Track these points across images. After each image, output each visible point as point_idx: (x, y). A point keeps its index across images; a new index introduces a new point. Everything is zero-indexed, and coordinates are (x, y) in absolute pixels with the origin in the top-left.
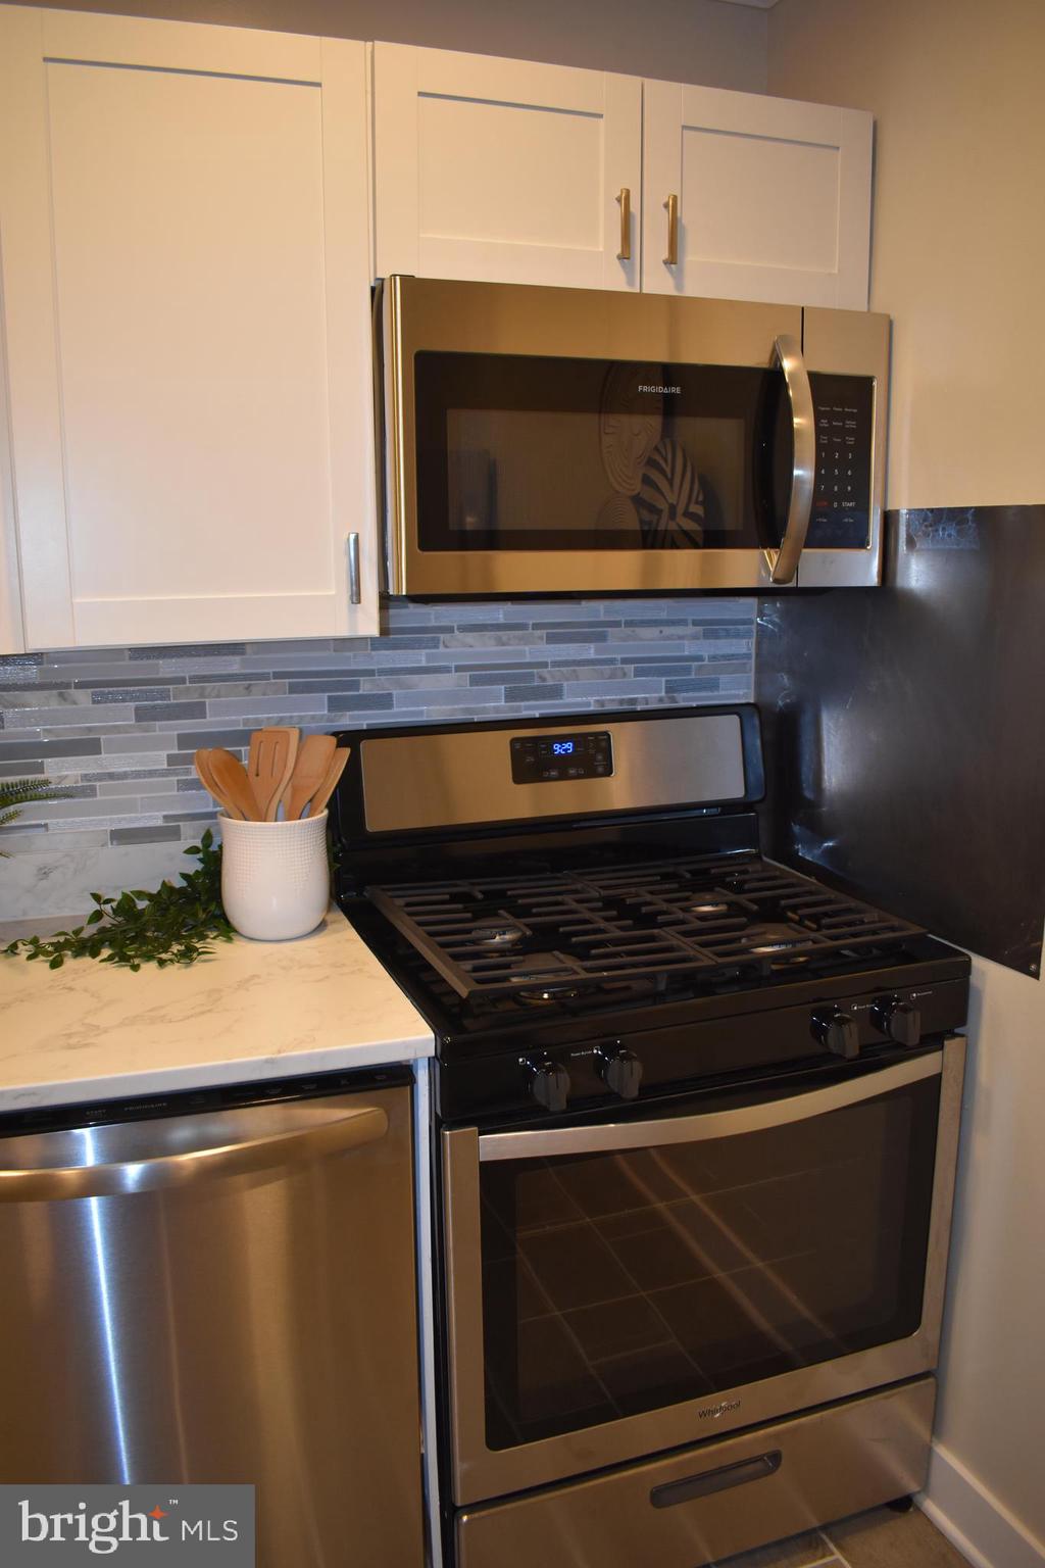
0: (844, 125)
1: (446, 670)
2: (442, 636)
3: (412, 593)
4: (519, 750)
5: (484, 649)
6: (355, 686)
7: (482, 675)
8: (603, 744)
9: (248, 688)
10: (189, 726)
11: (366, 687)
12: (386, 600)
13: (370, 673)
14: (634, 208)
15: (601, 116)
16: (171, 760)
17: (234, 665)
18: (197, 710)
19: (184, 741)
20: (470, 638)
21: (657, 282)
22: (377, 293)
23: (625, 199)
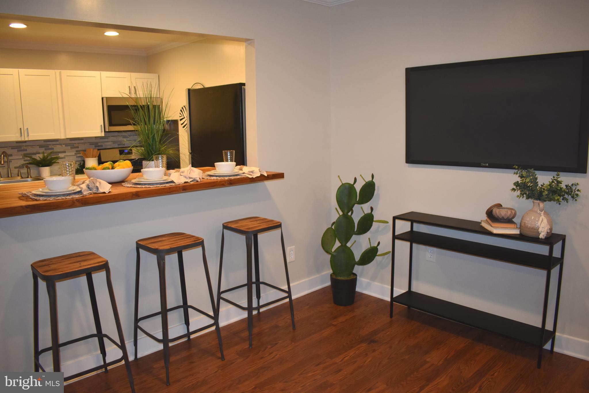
0: (154, 76)
1: (109, 142)
2: (109, 137)
3: (109, 131)
4: (120, 151)
5: (114, 139)
6: (98, 144)
7: (114, 142)
8: (131, 150)
9: (84, 145)
10: (77, 149)
11: (99, 144)
12: (105, 131)
13: (99, 142)
14: (130, 87)
15: (126, 78)
16: (75, 154)
17: (82, 141)
18: (78, 147)
19: (77, 151)
20: (112, 137)
21: (133, 96)
22: (102, 98)
23: (129, 87)
